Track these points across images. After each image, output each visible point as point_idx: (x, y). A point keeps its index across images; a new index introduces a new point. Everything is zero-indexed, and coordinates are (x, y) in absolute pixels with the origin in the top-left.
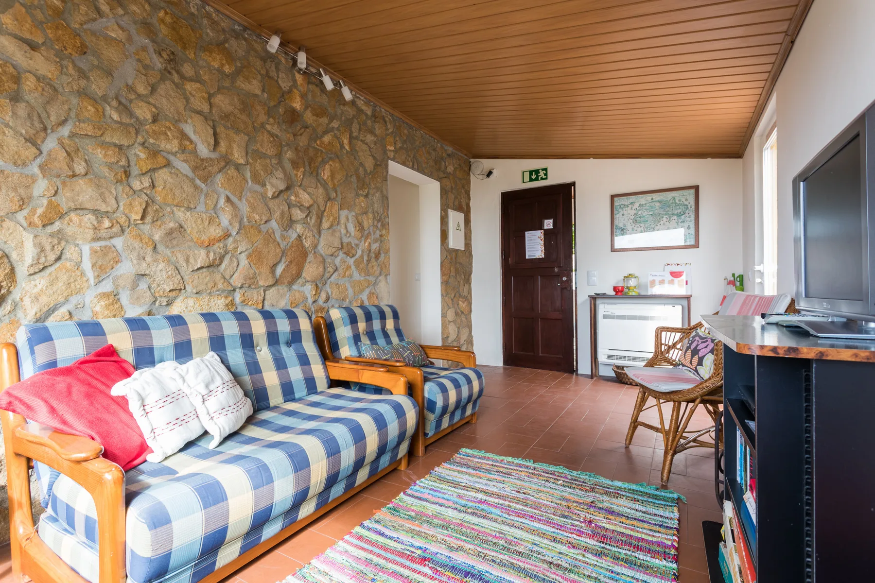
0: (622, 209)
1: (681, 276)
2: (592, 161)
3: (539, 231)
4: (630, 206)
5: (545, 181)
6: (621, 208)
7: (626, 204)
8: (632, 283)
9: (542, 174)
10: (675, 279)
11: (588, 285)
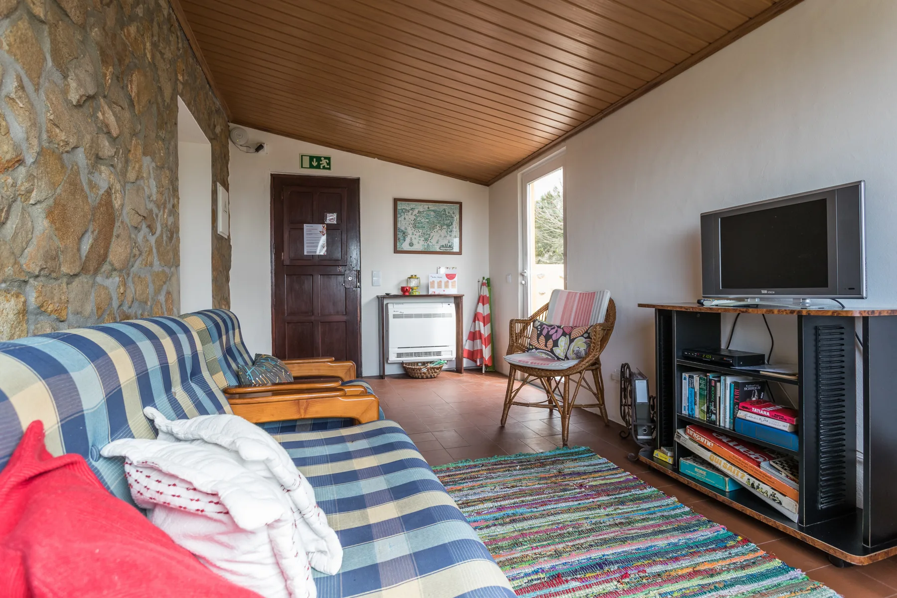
0: (404, 213)
1: (454, 277)
2: (376, 161)
3: (321, 226)
4: (411, 211)
5: (328, 171)
6: (402, 212)
7: (407, 208)
8: (413, 283)
9: (324, 162)
10: (449, 280)
11: (372, 285)
